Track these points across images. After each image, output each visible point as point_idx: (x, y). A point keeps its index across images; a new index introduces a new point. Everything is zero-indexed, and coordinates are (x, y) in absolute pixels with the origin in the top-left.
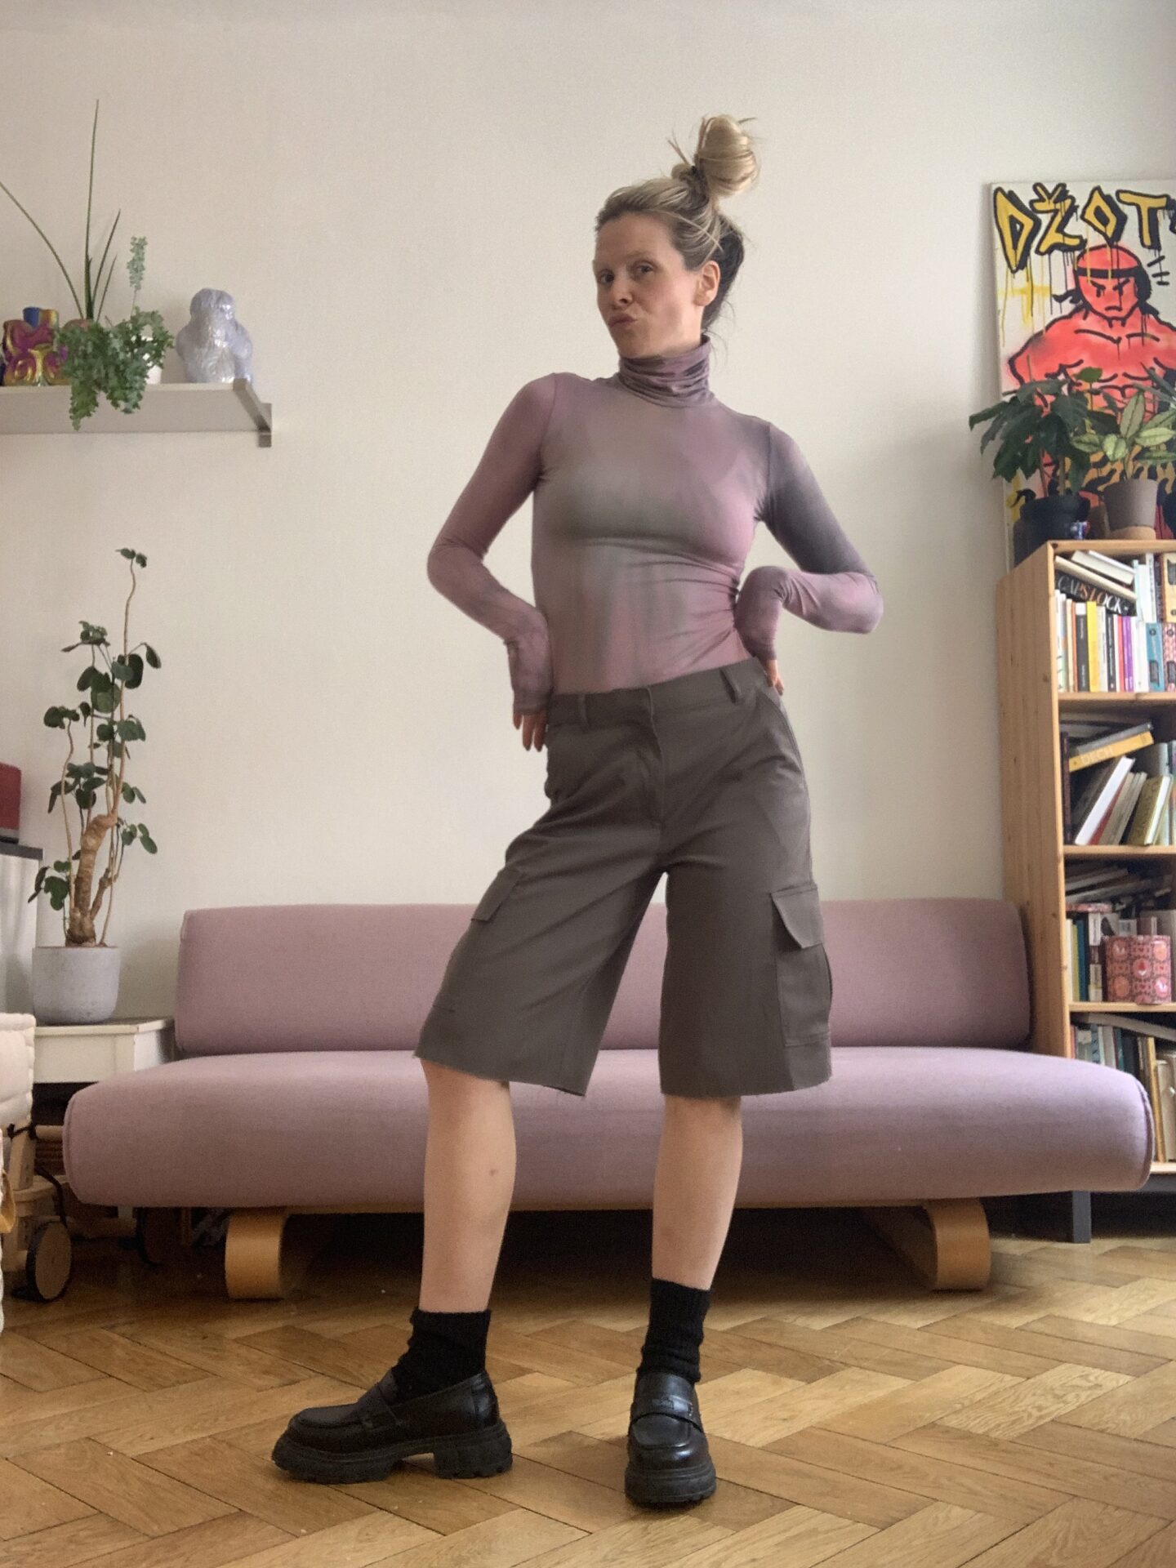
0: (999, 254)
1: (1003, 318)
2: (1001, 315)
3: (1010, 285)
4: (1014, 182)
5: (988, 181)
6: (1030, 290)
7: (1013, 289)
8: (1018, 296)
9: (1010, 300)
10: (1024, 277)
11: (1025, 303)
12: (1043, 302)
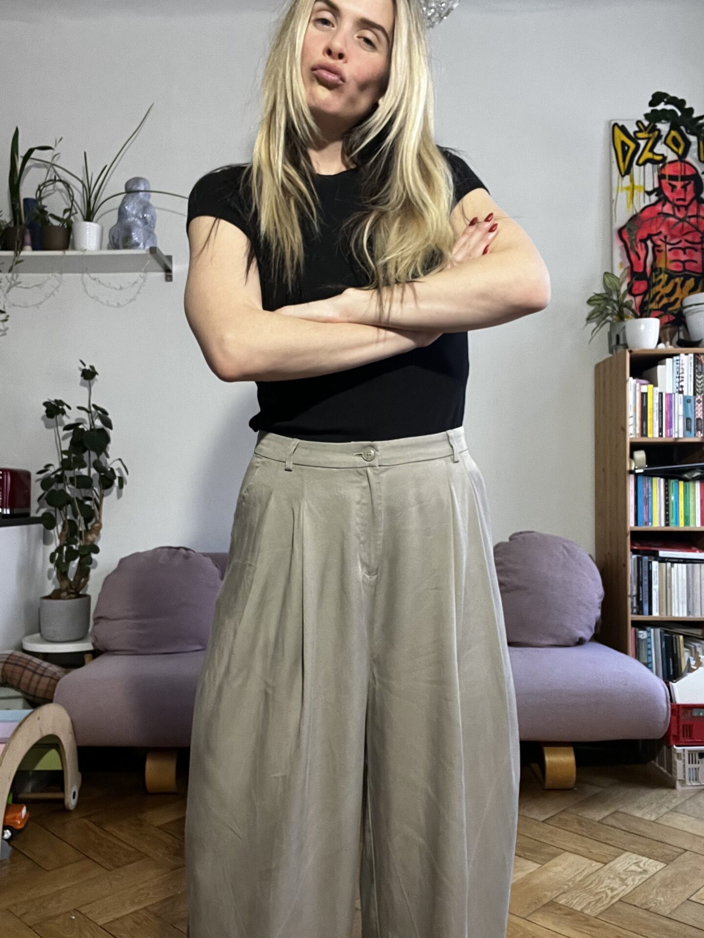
0: (615, 165)
1: (616, 205)
2: (615, 202)
3: (620, 184)
4: (627, 120)
5: (609, 119)
6: (631, 187)
7: (622, 187)
8: (625, 192)
9: (620, 194)
10: (629, 180)
11: (629, 196)
12: (640, 195)
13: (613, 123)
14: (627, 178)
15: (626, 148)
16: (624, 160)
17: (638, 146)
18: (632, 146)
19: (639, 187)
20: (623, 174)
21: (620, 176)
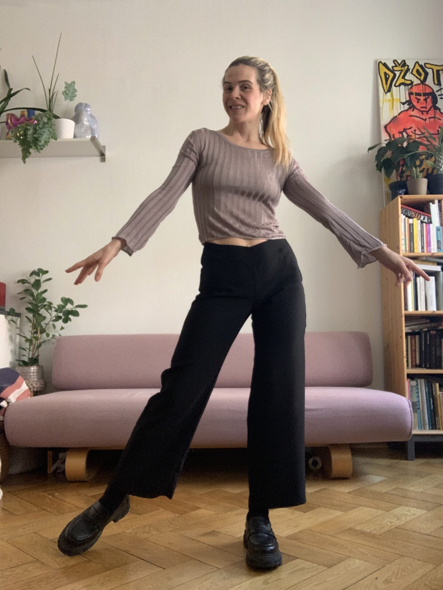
0: (381, 87)
1: (382, 110)
3: (385, 98)
4: (387, 59)
5: (376, 59)
6: (392, 101)
7: (386, 100)
8: (388, 103)
9: (384, 104)
11: (390, 104)
12: (397, 105)
13: (378, 61)
14: (389, 94)
15: (388, 76)
16: (386, 84)
17: (395, 75)
18: (391, 75)
19: (397, 99)
20: (386, 92)
21: (385, 94)
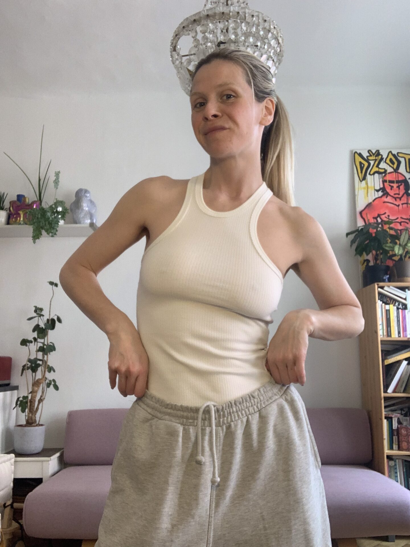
0: (356, 175)
1: (358, 198)
2: (357, 196)
3: (360, 186)
4: (361, 150)
5: (352, 149)
6: (367, 188)
7: (361, 187)
8: (363, 190)
9: (360, 191)
10: (365, 184)
11: (365, 192)
12: (372, 192)
13: (354, 152)
14: (364, 182)
15: (363, 165)
16: (362, 172)
17: (369, 164)
18: (366, 164)
19: (371, 187)
21: (360, 181)
